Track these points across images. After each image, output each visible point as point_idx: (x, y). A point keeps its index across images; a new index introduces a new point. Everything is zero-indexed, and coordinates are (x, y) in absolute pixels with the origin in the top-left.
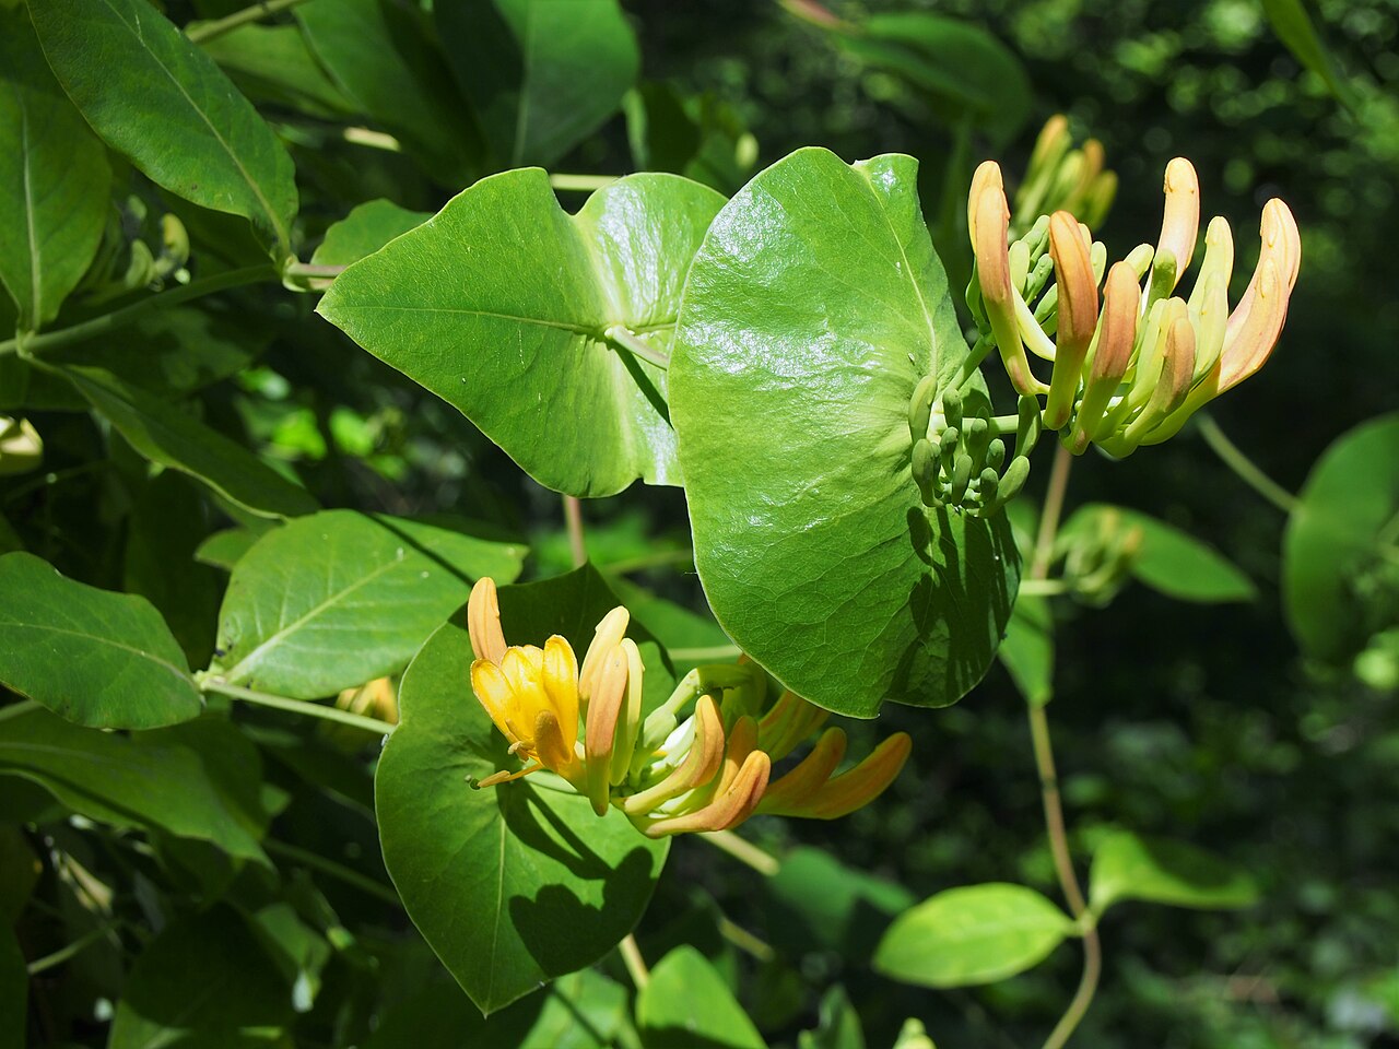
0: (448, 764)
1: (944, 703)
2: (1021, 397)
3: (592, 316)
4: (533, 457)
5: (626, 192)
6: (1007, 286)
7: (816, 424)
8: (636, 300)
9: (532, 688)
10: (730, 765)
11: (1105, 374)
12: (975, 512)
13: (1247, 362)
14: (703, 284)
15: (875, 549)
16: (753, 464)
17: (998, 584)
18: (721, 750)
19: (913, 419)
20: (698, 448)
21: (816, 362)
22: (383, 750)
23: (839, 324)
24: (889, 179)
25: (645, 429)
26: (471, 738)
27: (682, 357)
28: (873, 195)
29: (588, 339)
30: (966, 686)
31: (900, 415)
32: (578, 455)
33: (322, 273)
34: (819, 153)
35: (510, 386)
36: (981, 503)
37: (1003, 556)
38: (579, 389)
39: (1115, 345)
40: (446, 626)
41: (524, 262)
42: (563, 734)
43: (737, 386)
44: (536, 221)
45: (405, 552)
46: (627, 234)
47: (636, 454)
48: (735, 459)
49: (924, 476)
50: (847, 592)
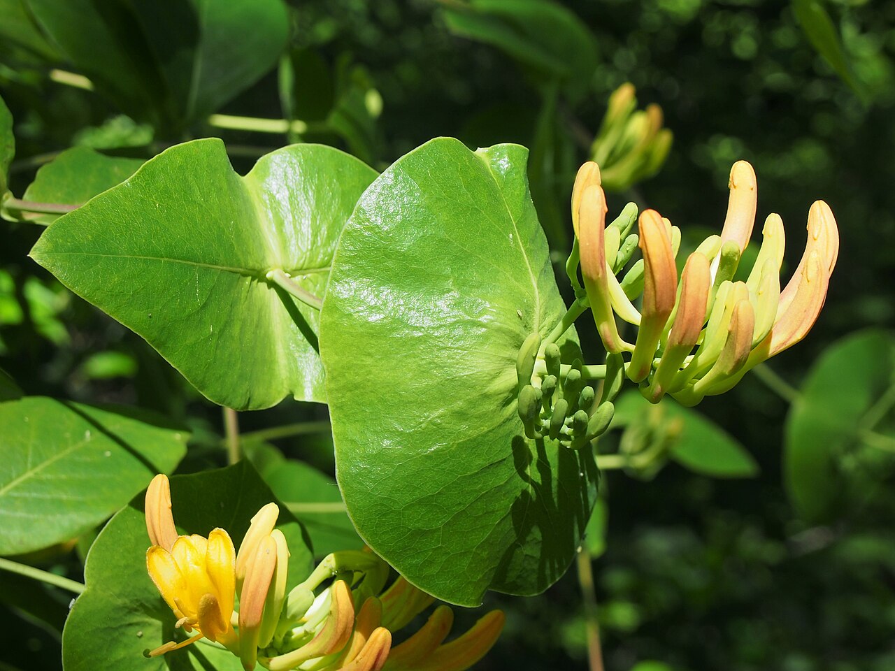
0: (123, 623)
1: (534, 593)
2: (608, 353)
3: (257, 262)
4: (204, 378)
5: (288, 159)
6: (603, 266)
7: (440, 366)
8: (293, 248)
9: (197, 571)
10: (358, 637)
11: (680, 343)
12: (568, 444)
13: (793, 333)
14: (352, 248)
15: (484, 470)
16: (387, 396)
17: (581, 495)
18: (351, 625)
19: (520, 367)
20: (342, 382)
21: (442, 315)
22: (71, 612)
23: (462, 284)
24: (504, 164)
25: (297, 355)
26: (143, 602)
27: (332, 307)
28: (492, 177)
29: (253, 279)
30: (553, 578)
31: (508, 360)
32: (241, 376)
33: (33, 208)
34: (449, 142)
35: (187, 320)
36: (572, 437)
37: (586, 473)
38: (244, 321)
39: (689, 320)
40: (126, 510)
41: (203, 217)
42: (221, 611)
43: (377, 333)
44: (213, 183)
45: (91, 434)
46: (287, 193)
47: (288, 374)
48: (372, 392)
49: (528, 415)
50: (460, 504)
